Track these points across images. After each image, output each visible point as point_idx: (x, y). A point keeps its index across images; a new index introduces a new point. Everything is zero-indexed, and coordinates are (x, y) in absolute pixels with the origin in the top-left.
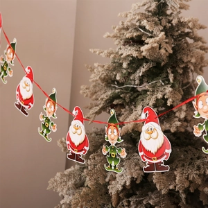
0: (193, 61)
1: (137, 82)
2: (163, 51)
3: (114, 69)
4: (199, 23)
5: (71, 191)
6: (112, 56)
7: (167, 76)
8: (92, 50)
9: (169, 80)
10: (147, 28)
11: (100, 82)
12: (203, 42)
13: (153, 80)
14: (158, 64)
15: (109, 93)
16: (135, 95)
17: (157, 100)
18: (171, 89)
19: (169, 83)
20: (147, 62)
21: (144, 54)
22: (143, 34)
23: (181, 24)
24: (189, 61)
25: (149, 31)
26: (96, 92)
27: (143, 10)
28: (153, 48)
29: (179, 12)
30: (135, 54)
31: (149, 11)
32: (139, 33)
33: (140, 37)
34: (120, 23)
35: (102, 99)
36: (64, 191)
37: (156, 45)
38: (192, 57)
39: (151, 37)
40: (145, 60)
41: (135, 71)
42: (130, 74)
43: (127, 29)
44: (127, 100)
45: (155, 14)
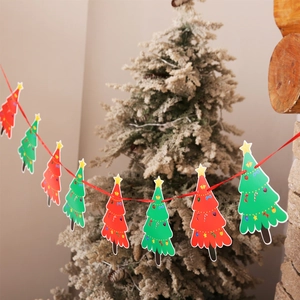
0: (223, 95)
1: (160, 120)
2: (190, 84)
3: (135, 105)
4: (228, 53)
5: (85, 246)
6: (132, 90)
7: (194, 113)
8: (108, 85)
9: (196, 117)
10: (172, 58)
11: (116, 121)
12: (232, 76)
13: (178, 117)
14: (184, 98)
15: (129, 132)
16: (158, 134)
17: (184, 138)
18: (199, 127)
19: (196, 120)
20: (171, 97)
21: (168, 87)
22: (167, 65)
23: (208, 55)
24: (218, 96)
25: (173, 62)
26: (112, 133)
27: (166, 39)
28: (179, 80)
29: (206, 43)
30: (159, 88)
31: (172, 41)
32: (162, 65)
33: (163, 69)
34: (141, 54)
35: (121, 139)
36: (78, 245)
37: (183, 76)
38: (221, 91)
39: (176, 69)
40: (169, 94)
41: (158, 107)
42: (151, 111)
43: (149, 60)
44: (150, 140)
45: (179, 44)
